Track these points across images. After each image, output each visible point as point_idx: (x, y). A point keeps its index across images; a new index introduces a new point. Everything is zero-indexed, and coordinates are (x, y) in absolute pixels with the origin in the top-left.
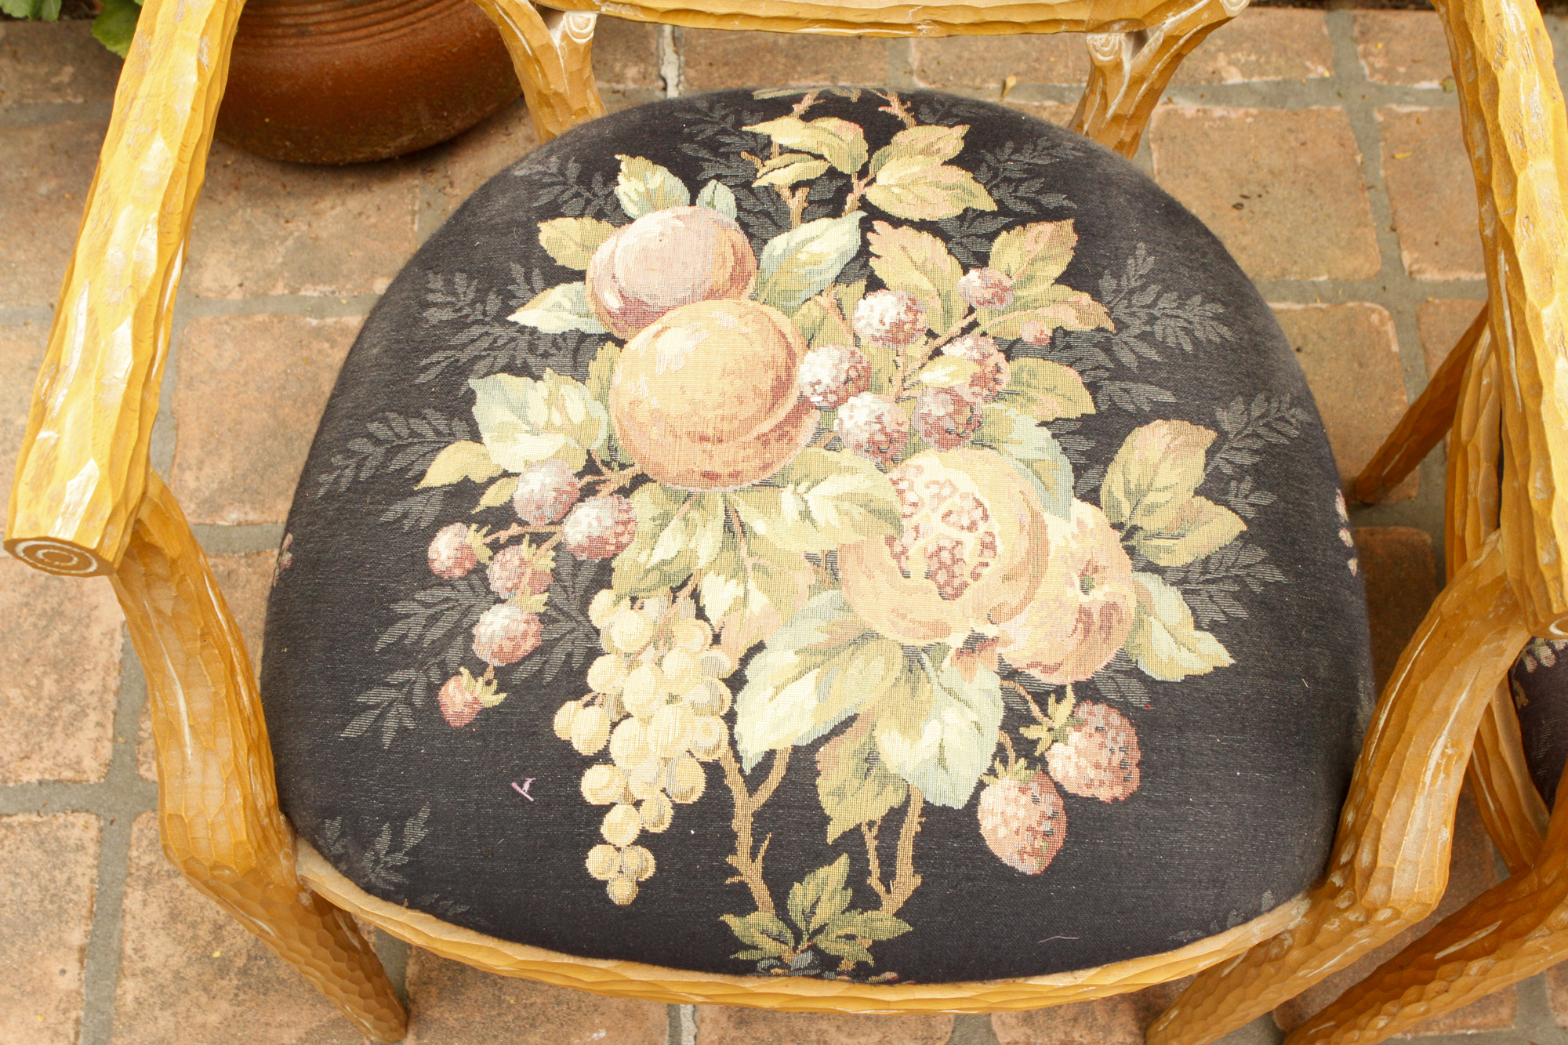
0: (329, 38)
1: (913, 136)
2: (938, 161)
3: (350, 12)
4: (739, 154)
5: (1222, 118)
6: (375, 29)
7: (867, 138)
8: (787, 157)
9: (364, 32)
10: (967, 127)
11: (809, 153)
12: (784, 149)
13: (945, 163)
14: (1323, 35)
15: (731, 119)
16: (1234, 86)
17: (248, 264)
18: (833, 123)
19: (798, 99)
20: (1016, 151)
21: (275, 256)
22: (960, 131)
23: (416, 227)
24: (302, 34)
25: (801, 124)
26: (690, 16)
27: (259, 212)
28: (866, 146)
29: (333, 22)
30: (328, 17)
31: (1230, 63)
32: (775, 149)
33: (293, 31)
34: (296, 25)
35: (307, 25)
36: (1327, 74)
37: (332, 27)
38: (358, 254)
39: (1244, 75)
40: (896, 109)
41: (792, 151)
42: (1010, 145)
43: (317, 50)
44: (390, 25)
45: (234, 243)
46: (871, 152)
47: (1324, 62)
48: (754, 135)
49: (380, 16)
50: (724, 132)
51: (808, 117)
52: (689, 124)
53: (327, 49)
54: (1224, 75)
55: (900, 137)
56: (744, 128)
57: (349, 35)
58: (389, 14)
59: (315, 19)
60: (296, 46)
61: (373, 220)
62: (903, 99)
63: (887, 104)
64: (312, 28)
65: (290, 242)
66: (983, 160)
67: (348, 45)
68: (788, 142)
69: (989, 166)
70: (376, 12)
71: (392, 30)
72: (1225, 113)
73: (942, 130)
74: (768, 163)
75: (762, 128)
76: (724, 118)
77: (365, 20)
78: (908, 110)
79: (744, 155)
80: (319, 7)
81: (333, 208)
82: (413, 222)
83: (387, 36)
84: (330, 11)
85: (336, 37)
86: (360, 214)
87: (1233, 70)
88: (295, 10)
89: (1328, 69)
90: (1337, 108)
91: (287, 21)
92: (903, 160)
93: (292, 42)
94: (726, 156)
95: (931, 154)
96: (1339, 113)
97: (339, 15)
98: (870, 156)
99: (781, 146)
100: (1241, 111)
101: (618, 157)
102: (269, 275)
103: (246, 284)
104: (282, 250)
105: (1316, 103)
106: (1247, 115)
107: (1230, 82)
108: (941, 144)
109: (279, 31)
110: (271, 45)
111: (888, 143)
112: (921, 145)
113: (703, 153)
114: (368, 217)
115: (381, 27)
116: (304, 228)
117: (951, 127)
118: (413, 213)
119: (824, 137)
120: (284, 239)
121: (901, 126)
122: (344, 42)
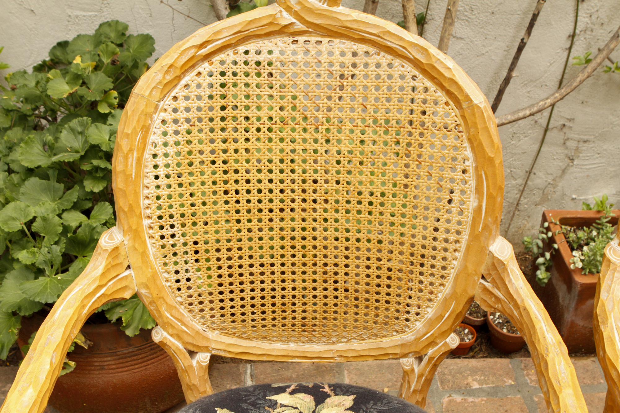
0: (112, 371)
1: (334, 399)
2: (343, 409)
3: (121, 361)
4: (264, 407)
5: (472, 402)
6: (130, 368)
7: (315, 401)
8: (283, 408)
9: (126, 369)
10: (355, 396)
11: (292, 407)
12: (282, 406)
13: (346, 410)
14: (509, 368)
15: (262, 394)
16: (476, 389)
18: (302, 395)
19: (289, 387)
20: (374, 405)
22: (352, 397)
24: (102, 369)
25: (289, 396)
26: (247, 355)
28: (314, 404)
29: (114, 364)
30: (112, 362)
31: (473, 380)
32: (278, 405)
33: (99, 368)
34: (100, 365)
35: (104, 365)
36: (513, 383)
37: (114, 367)
39: (479, 385)
40: (327, 390)
41: (285, 406)
42: (372, 402)
43: (107, 375)
44: (136, 366)
46: (316, 406)
47: (511, 378)
48: (271, 400)
49: (133, 363)
50: (259, 399)
51: (292, 393)
52: (245, 396)
53: (111, 375)
54: (472, 385)
55: (328, 400)
56: (267, 398)
57: (120, 370)
58: (136, 362)
59: (107, 363)
60: (99, 374)
62: (330, 386)
63: (324, 388)
64: (105, 367)
66: (361, 408)
67: (119, 374)
68: (284, 402)
69: (363, 410)
70: (131, 361)
71: (137, 368)
72: (473, 400)
73: (345, 397)
74: (275, 410)
75: (274, 398)
76: (259, 394)
77: (127, 364)
78: (332, 390)
79: (266, 408)
80: (109, 359)
83: (135, 371)
84: (114, 360)
85: (115, 371)
87: (475, 383)
88: (100, 359)
89: (513, 381)
90: (519, 396)
91: (96, 364)
92: (329, 409)
93: (98, 372)
94: (259, 408)
95: (341, 406)
96: (520, 398)
97: (117, 362)
98: (316, 408)
99: (281, 404)
100: (480, 399)
101: (216, 409)
105: (510, 394)
106: (482, 400)
107: (474, 387)
108: (344, 402)
109: (93, 368)
110: (89, 374)
111: (323, 402)
112: (336, 403)
113: (250, 407)
115: (133, 367)
117: (348, 396)
119: (298, 400)
121: (329, 396)
122: (118, 372)
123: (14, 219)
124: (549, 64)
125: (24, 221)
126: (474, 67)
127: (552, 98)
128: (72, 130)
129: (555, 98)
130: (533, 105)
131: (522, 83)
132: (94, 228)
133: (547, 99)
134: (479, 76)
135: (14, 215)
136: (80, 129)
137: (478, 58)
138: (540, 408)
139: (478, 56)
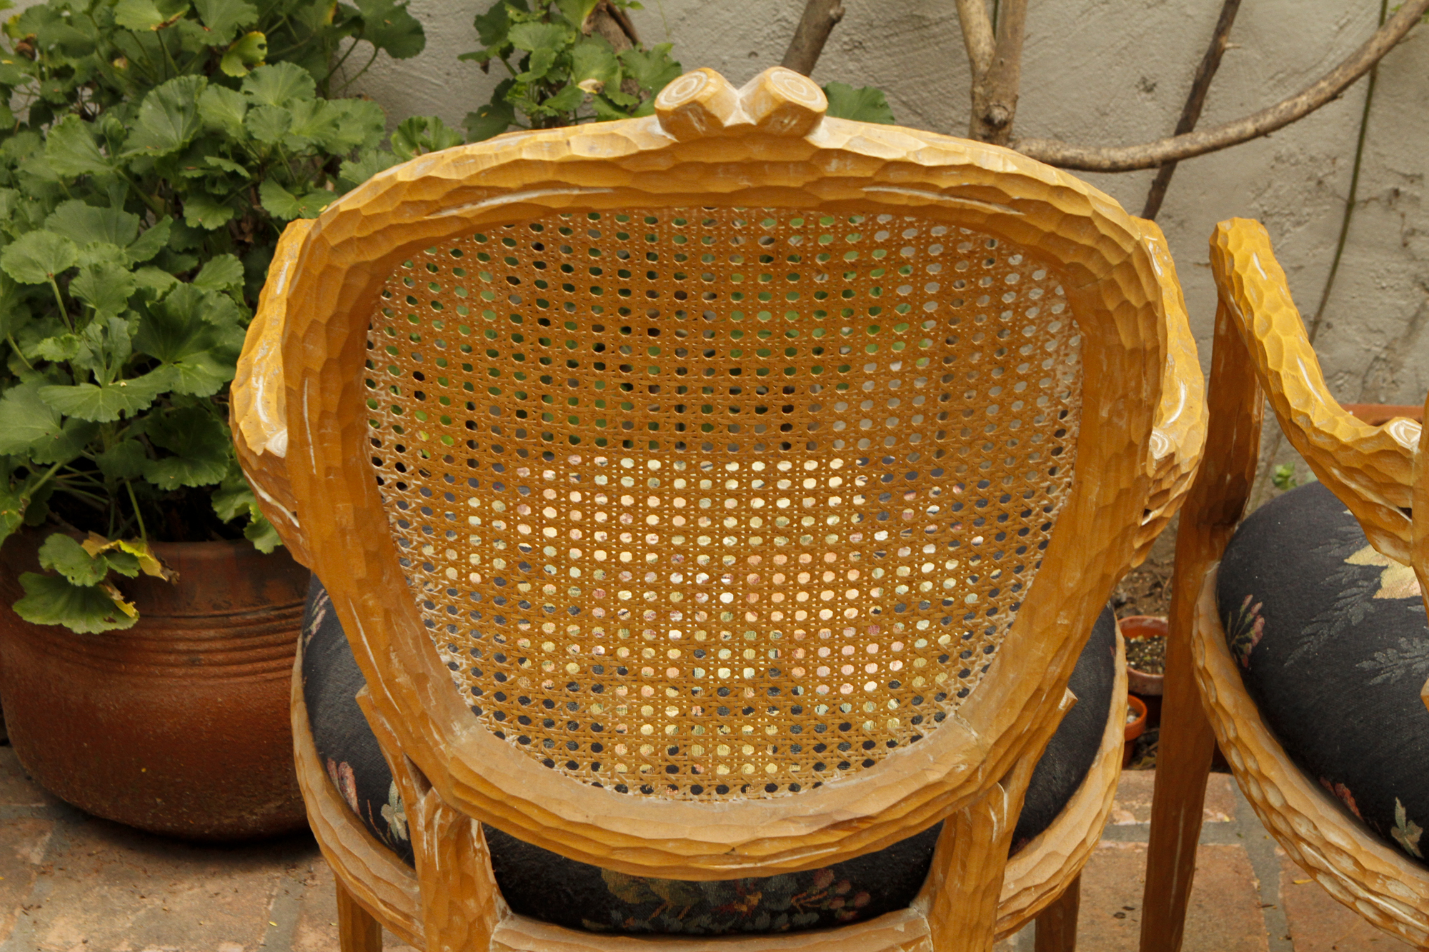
0: (216, 670)
3: (239, 642)
5: (1108, 849)
6: (259, 665)
9: (248, 667)
14: (1226, 791)
16: (1127, 827)
17: (96, 927)
21: (124, 923)
23: (270, 908)
24: (193, 663)
27: (116, 890)
29: (222, 651)
30: (219, 645)
31: (1122, 809)
33: (185, 658)
34: (189, 652)
35: (199, 652)
36: (1227, 819)
37: (220, 657)
38: (208, 923)
39: (1137, 818)
43: (202, 682)
44: (273, 664)
45: (86, 911)
47: (1225, 811)
49: (265, 652)
53: (211, 682)
54: (1116, 817)
57: (234, 668)
58: (273, 651)
59: (206, 646)
60: (184, 677)
61: (229, 899)
64: (202, 657)
65: (142, 913)
67: (233, 680)
70: (262, 646)
71: (275, 670)
72: (1113, 845)
77: (252, 654)
80: (212, 633)
81: (190, 889)
82: (269, 903)
83: (270, 676)
84: (222, 638)
85: (222, 670)
86: (217, 894)
87: (1126, 814)
88: (190, 634)
89: (1229, 816)
90: (1237, 845)
91: (182, 646)
93: (181, 671)
96: (1238, 849)
97: (229, 644)
100: (1131, 845)
102: (115, 935)
103: (91, 941)
104: (133, 918)
105: (1213, 841)
106: (1137, 847)
107: (1122, 823)
109: (172, 658)
110: (162, 676)
114: (224, 897)
115: (265, 665)
116: (158, 902)
118: (270, 897)
120: (135, 911)
122: (228, 675)
123: (35, 265)
124: (1335, 28)
125: (54, 271)
126: (1141, 36)
127: (1312, 91)
128: (165, 102)
129: (1320, 91)
130: (1264, 111)
131: (1272, 78)
132: (202, 298)
133: (1299, 95)
134: (1158, 57)
135: (36, 256)
136: (181, 101)
137: (1149, 11)
138: (1285, 869)
139: (1149, 7)
